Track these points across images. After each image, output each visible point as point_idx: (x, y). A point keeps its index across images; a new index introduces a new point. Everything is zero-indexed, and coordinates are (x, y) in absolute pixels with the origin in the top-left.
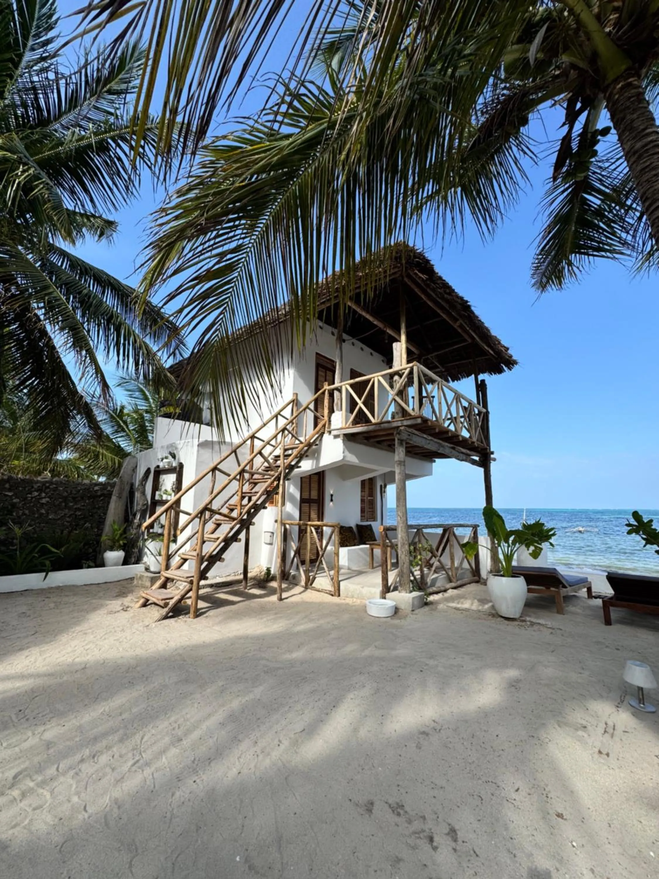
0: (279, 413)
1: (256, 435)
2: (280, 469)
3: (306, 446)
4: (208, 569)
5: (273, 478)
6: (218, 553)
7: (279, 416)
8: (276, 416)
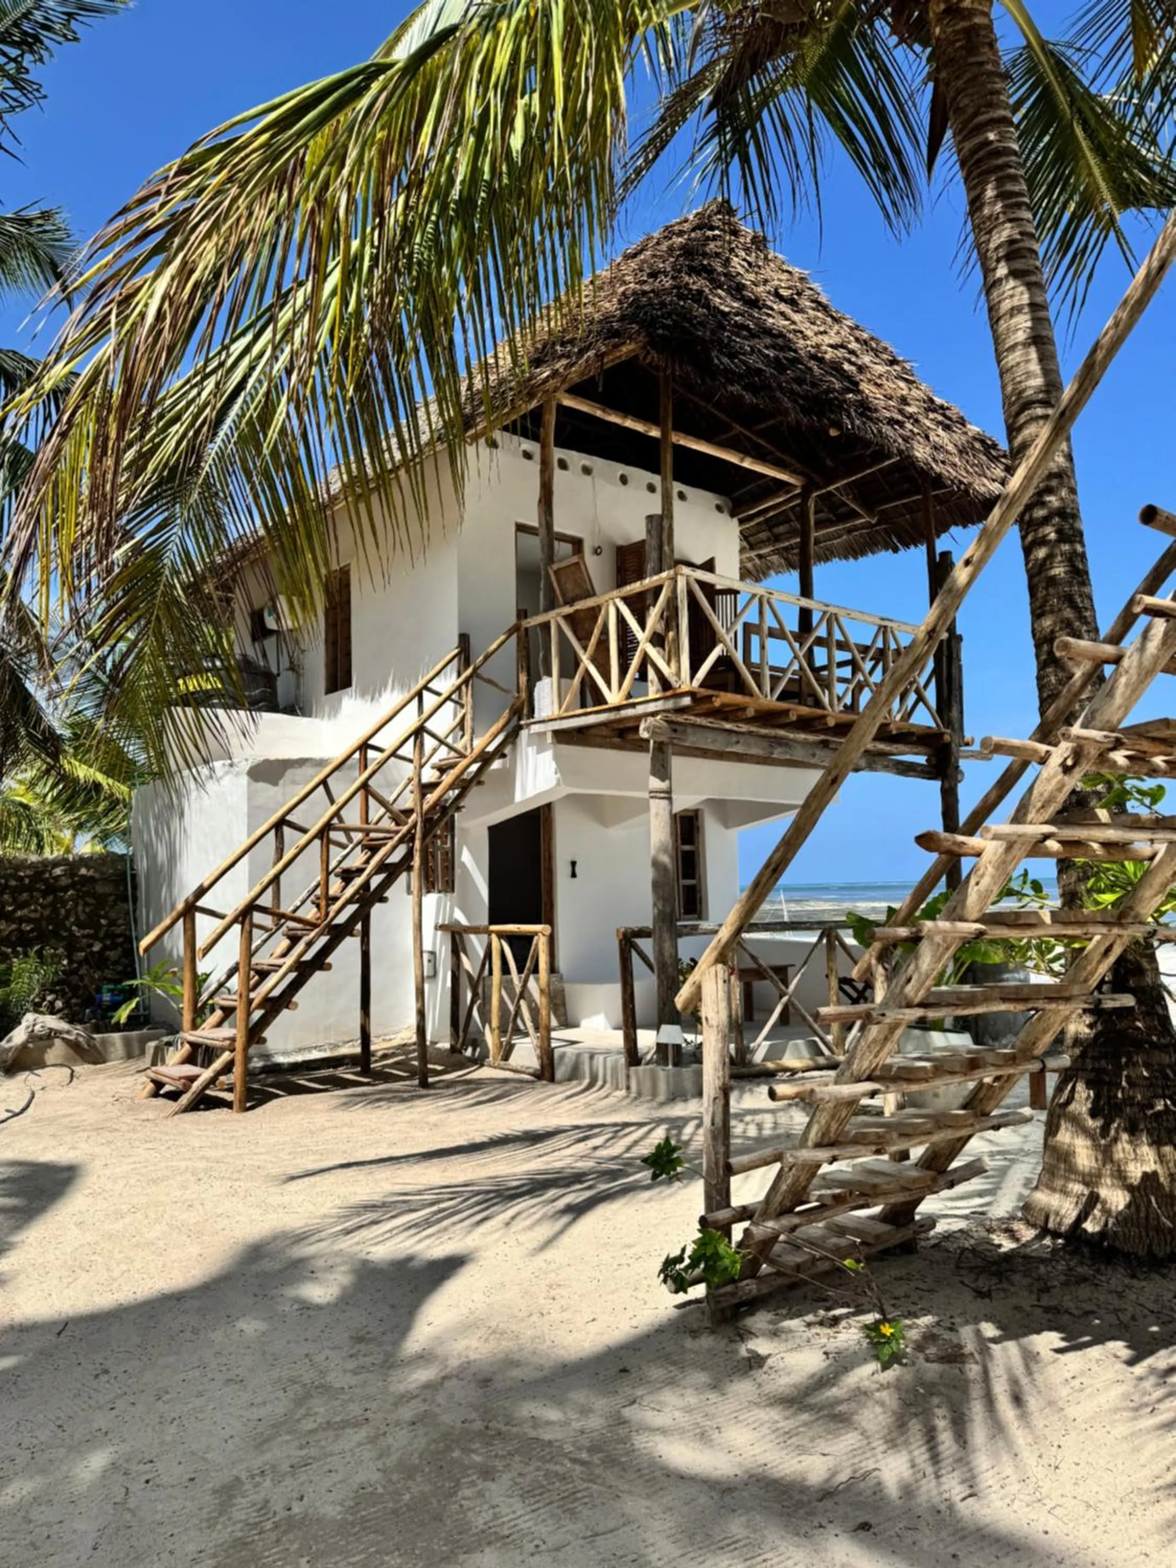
0: (426, 687)
1: (372, 742)
2: (414, 816)
3: (474, 761)
4: (264, 1022)
5: (397, 838)
6: (283, 993)
7: (425, 693)
8: (419, 695)
